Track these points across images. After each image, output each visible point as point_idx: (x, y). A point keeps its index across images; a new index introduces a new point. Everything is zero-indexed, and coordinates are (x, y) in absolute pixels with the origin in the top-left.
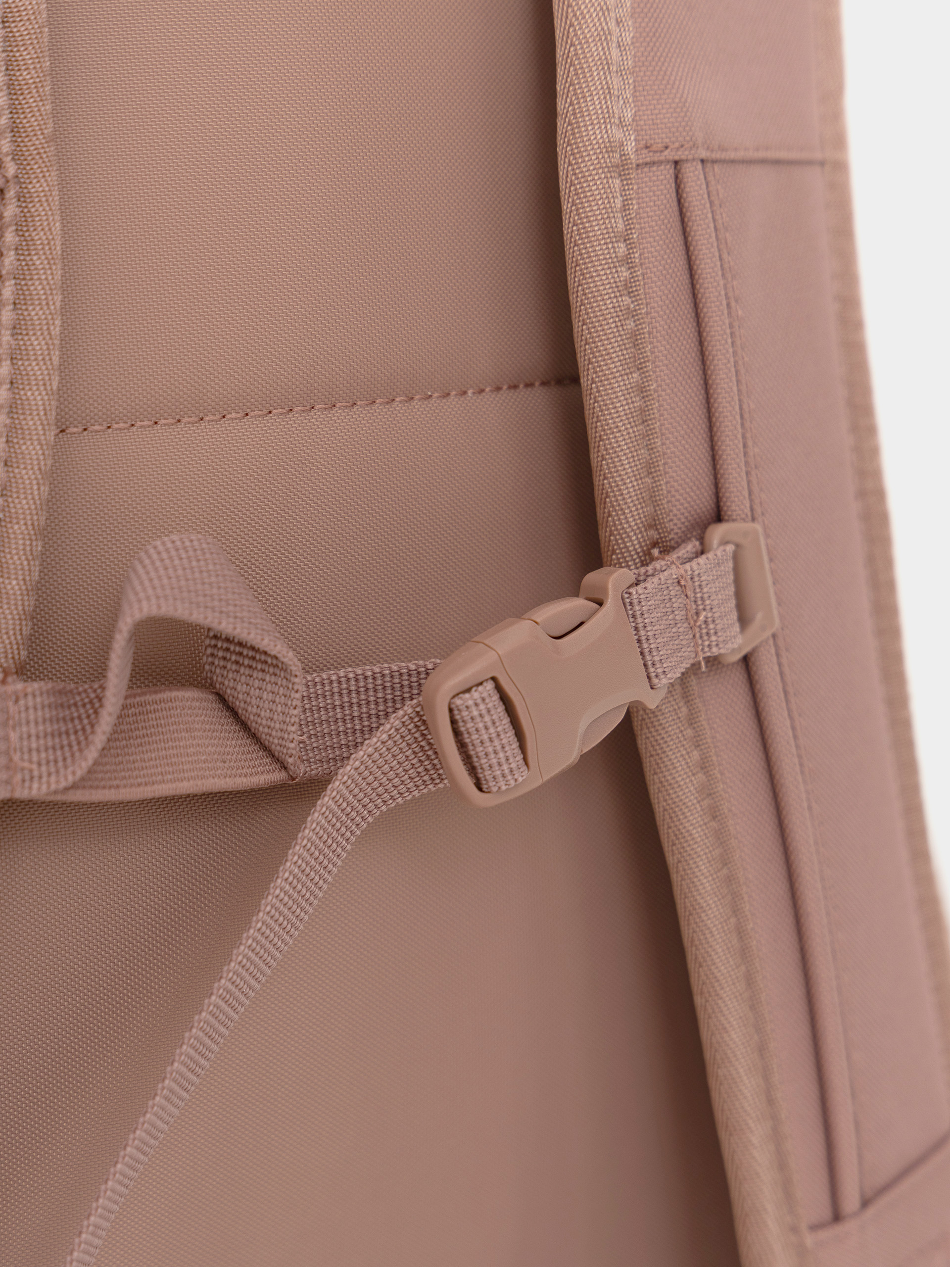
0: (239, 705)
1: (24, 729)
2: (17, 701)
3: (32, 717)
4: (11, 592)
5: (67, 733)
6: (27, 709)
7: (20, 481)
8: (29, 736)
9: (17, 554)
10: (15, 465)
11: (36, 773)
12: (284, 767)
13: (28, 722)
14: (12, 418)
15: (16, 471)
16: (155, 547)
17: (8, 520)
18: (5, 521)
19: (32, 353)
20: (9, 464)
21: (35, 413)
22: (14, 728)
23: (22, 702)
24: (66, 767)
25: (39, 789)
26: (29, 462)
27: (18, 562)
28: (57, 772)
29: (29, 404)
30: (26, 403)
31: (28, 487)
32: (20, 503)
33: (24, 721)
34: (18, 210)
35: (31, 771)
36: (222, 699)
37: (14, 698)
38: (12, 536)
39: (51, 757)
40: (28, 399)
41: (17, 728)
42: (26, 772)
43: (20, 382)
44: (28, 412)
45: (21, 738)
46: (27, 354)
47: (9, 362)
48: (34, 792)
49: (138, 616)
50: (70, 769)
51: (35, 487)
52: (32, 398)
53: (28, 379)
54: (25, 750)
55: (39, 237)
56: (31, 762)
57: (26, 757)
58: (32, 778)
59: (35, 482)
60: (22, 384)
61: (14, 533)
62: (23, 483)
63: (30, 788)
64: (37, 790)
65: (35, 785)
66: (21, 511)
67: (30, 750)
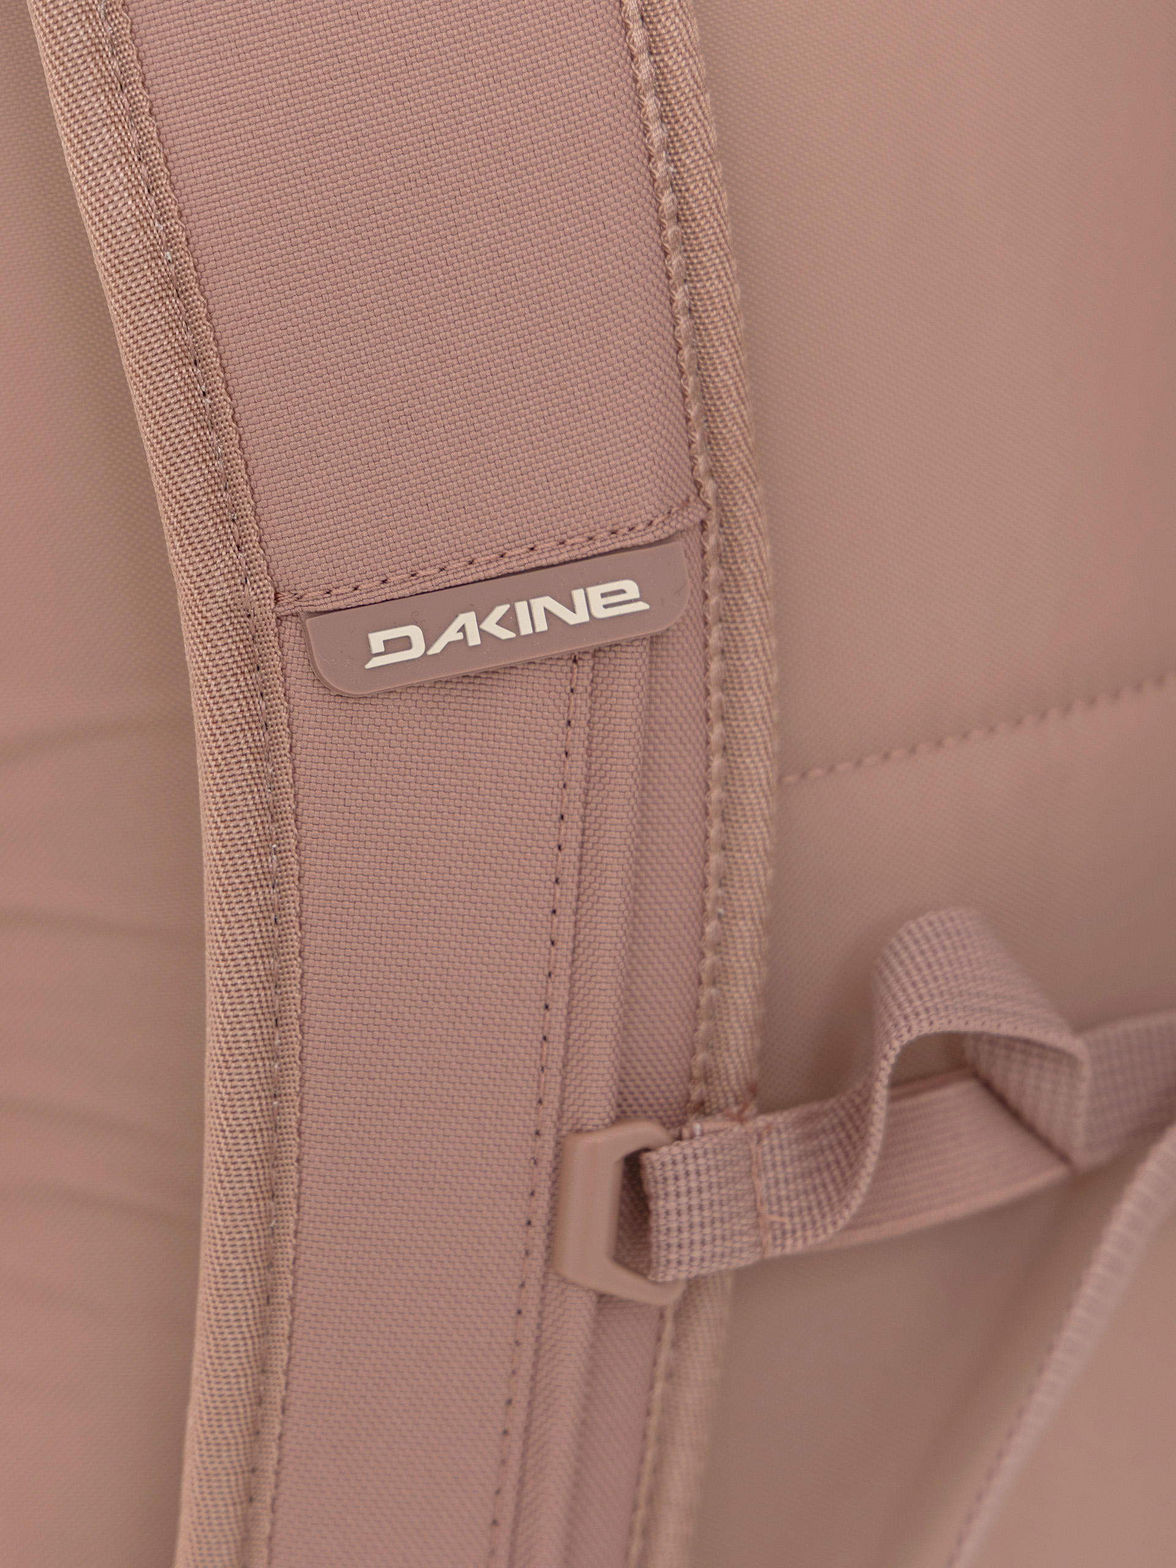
0: (1012, 1096)
1: (771, 1174)
2: (760, 1140)
3: (778, 1158)
4: (739, 1001)
5: (819, 1170)
6: (772, 1149)
7: (743, 867)
8: (777, 1183)
9: (745, 955)
10: (735, 848)
11: (788, 1227)
12: (1063, 1157)
13: (774, 1166)
14: (728, 791)
15: (738, 855)
16: (910, 932)
17: (730, 915)
18: (726, 916)
19: (748, 711)
20: (727, 847)
21: (756, 783)
22: (759, 1176)
23: (765, 1142)
24: (823, 1216)
25: (794, 1246)
26: (752, 843)
27: (746, 965)
28: (814, 1223)
29: (749, 774)
30: (744, 772)
31: (753, 873)
32: (745, 894)
33: (769, 1164)
34: (722, 540)
35: (782, 1224)
36: (988, 1086)
37: (755, 1137)
38: (737, 934)
39: (804, 1204)
40: (747, 768)
41: (763, 1176)
42: (777, 1226)
43: (735, 747)
44: (748, 784)
45: (768, 1187)
46: (744, 713)
47: (721, 724)
48: (788, 1250)
49: (907, 1038)
50: (829, 1219)
51: (761, 872)
52: (752, 766)
53: (747, 744)
54: (774, 1199)
55: (748, 569)
56: (781, 1214)
57: (775, 1208)
58: (784, 1233)
59: (760, 867)
60: (739, 749)
61: (740, 931)
62: (747, 870)
63: (783, 1246)
64: (792, 1246)
65: (789, 1242)
66: (745, 904)
67: (779, 1199)
